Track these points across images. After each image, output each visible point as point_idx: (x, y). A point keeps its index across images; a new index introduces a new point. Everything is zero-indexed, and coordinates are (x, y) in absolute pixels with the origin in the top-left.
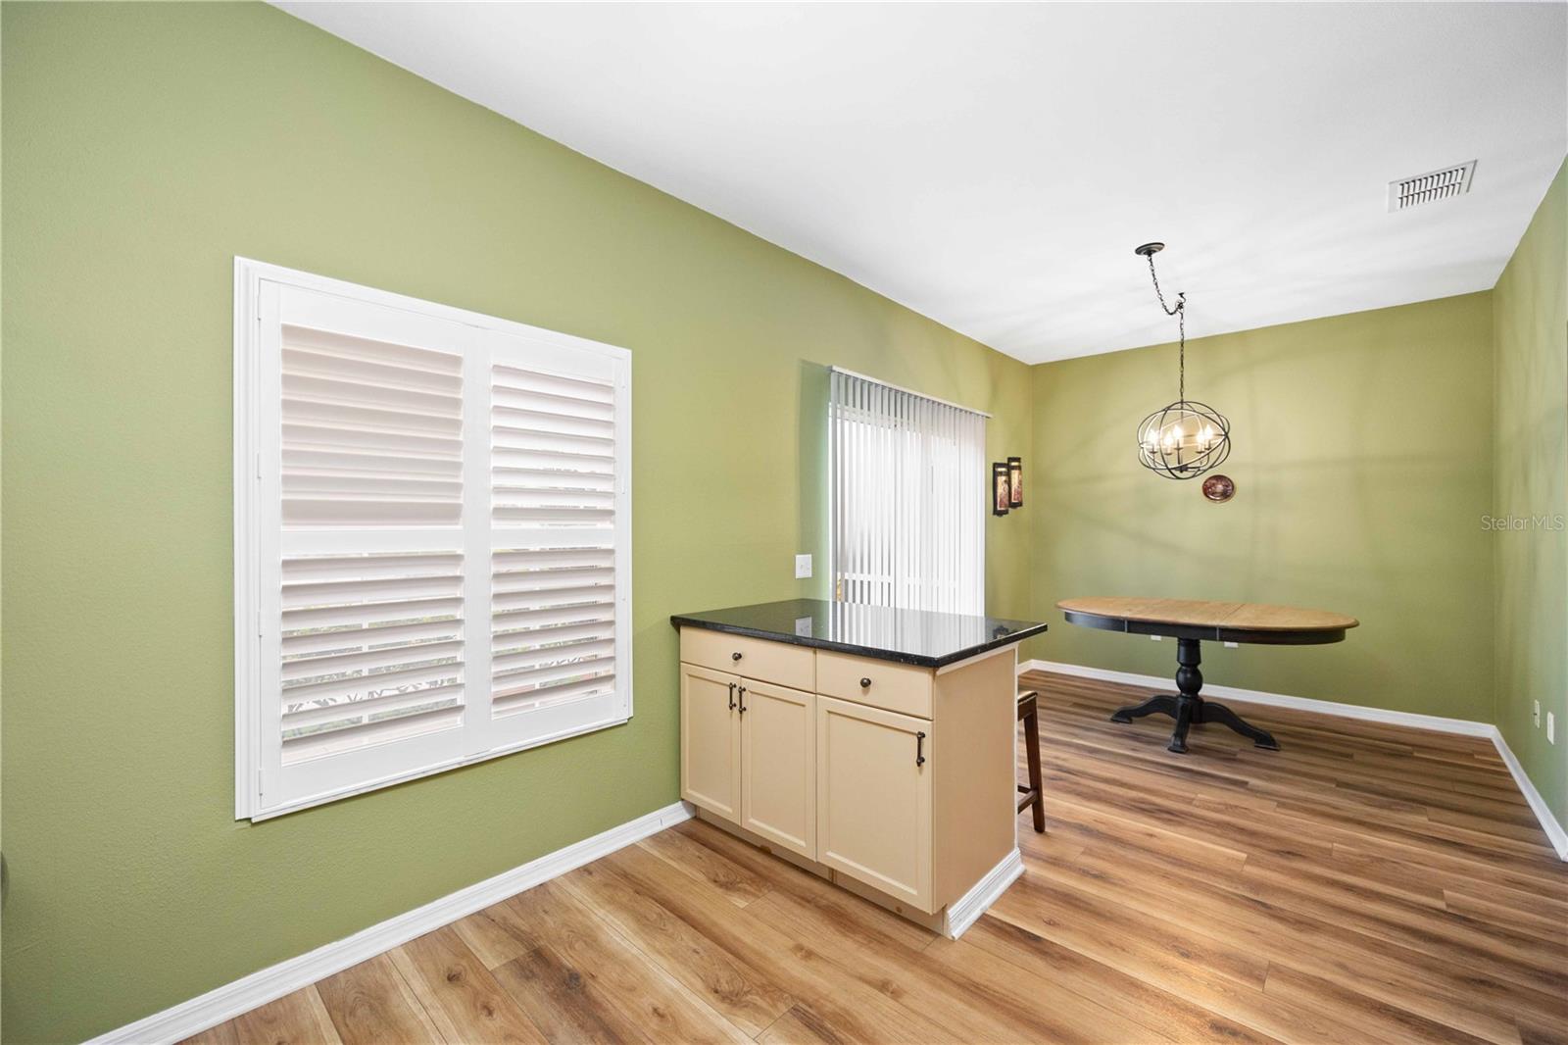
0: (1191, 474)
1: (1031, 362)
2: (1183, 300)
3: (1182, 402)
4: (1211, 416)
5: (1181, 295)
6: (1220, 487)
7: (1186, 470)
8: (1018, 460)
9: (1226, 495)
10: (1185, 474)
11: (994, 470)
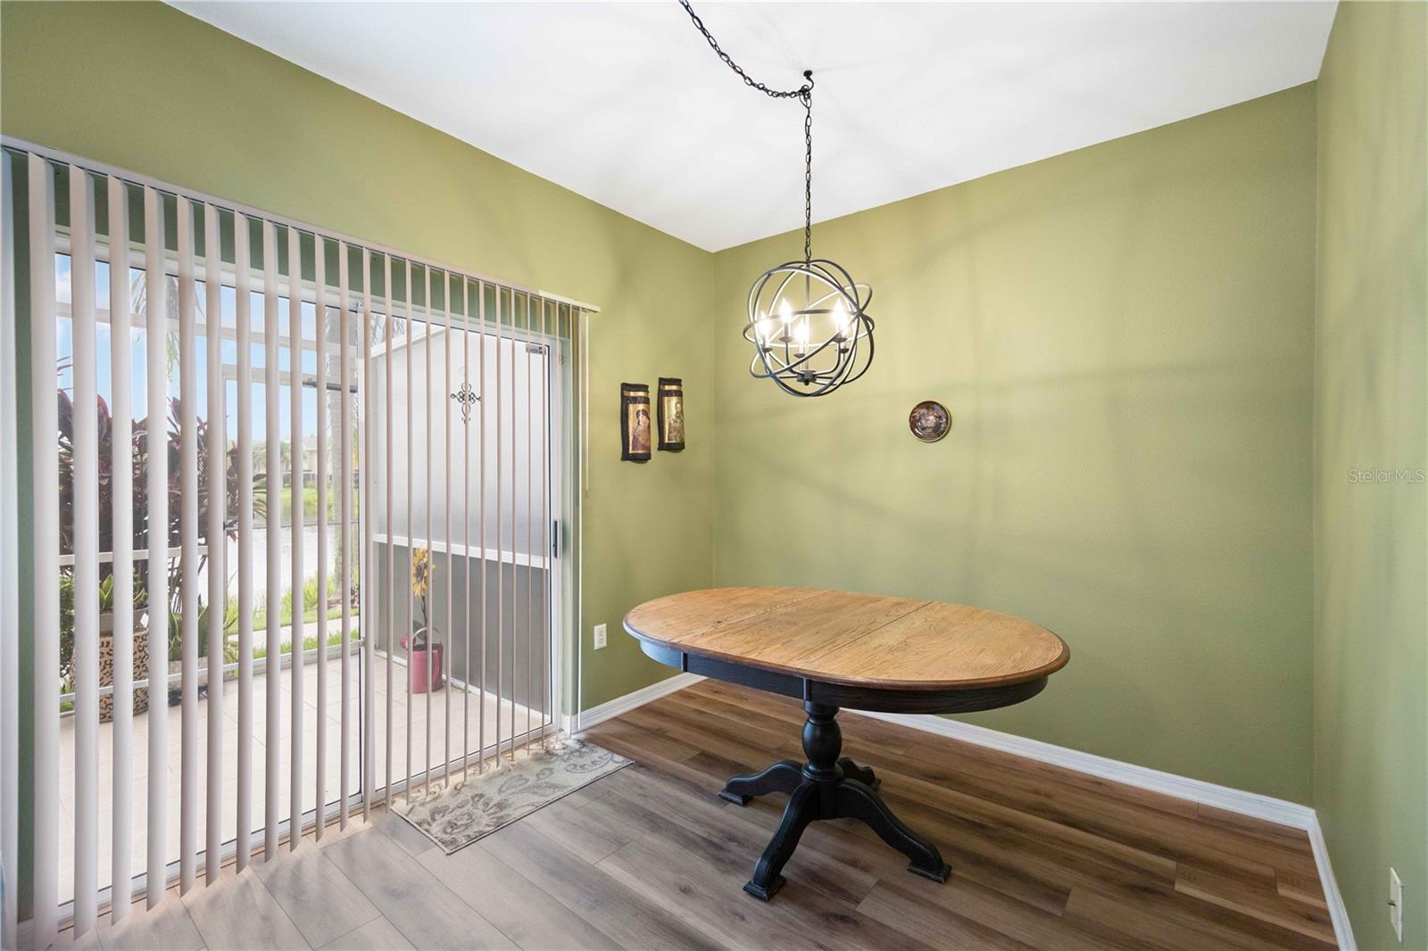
0: (818, 388)
1: (713, 248)
2: (810, 84)
3: (808, 262)
4: (844, 283)
5: (808, 74)
6: (931, 420)
7: (814, 381)
8: (678, 382)
9: (939, 432)
10: (812, 388)
11: (622, 394)
